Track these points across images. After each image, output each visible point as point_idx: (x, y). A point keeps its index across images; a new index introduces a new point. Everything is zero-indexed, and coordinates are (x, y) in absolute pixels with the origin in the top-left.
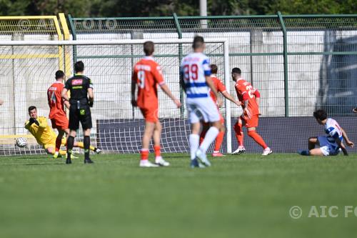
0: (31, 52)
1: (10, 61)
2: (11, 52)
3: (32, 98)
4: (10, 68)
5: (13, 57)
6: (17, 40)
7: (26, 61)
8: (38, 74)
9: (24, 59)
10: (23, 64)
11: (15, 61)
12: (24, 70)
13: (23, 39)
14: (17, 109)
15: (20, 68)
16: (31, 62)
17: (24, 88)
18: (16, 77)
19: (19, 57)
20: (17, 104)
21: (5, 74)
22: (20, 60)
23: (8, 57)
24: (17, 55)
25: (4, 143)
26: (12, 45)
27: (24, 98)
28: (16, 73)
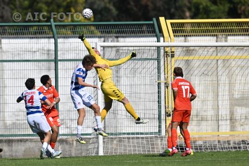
0: (234, 53)
1: (215, 62)
2: (215, 53)
3: (234, 96)
4: (215, 68)
5: (217, 58)
6: (221, 41)
7: (229, 62)
8: (241, 73)
9: (228, 60)
10: (227, 65)
11: (219, 62)
12: (227, 71)
13: (226, 41)
14: (220, 107)
15: (224, 69)
16: (234, 63)
17: (227, 88)
18: (219, 77)
19: (223, 57)
20: (220, 103)
21: (210, 73)
22: (224, 60)
23: (212, 58)
24: (222, 55)
25: (207, 140)
26: (217, 47)
27: (227, 97)
28: (220, 73)
